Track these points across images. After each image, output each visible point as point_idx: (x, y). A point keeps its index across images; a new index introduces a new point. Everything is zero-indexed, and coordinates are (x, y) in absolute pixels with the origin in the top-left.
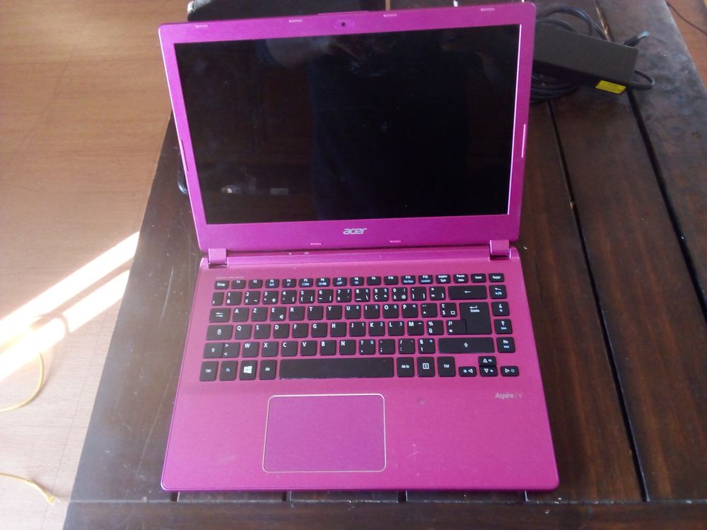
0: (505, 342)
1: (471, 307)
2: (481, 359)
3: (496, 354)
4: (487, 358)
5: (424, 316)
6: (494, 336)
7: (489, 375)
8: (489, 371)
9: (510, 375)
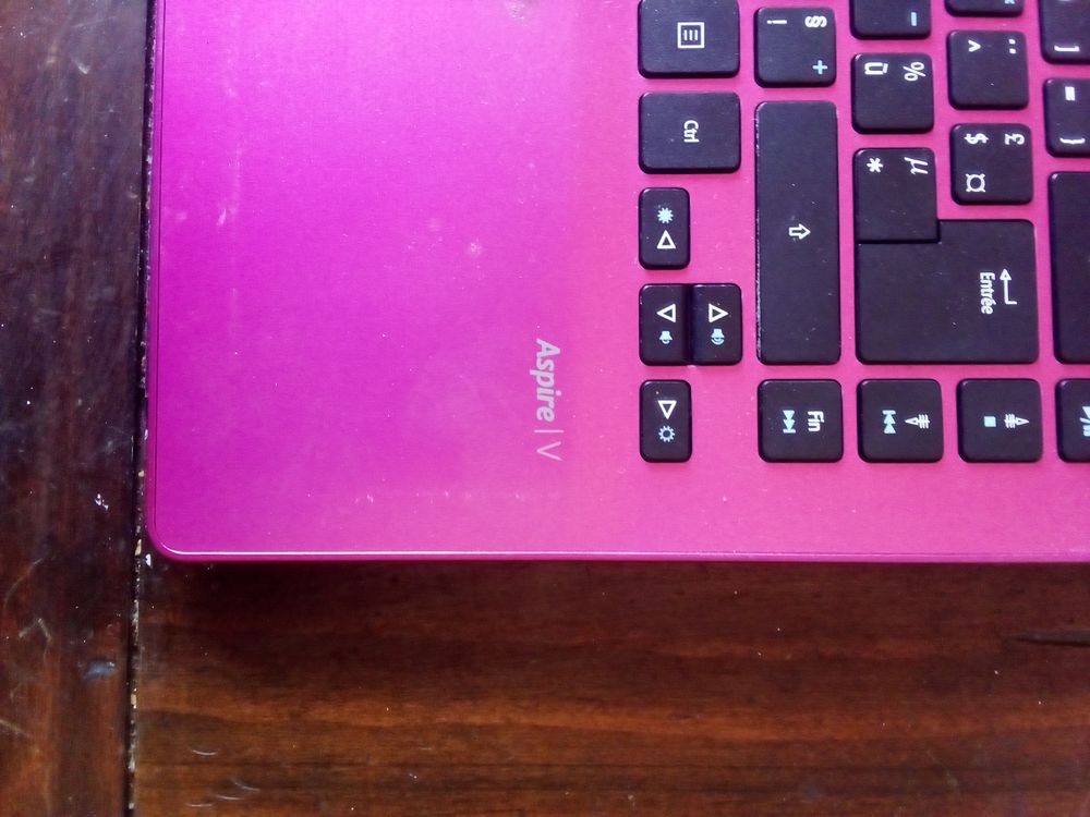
0: (816, 419)
1: (1006, 277)
2: (729, 295)
3: (752, 371)
4: (733, 326)
5: (953, 46)
6: (849, 372)
7: (649, 326)
8: (666, 325)
9: (648, 418)
